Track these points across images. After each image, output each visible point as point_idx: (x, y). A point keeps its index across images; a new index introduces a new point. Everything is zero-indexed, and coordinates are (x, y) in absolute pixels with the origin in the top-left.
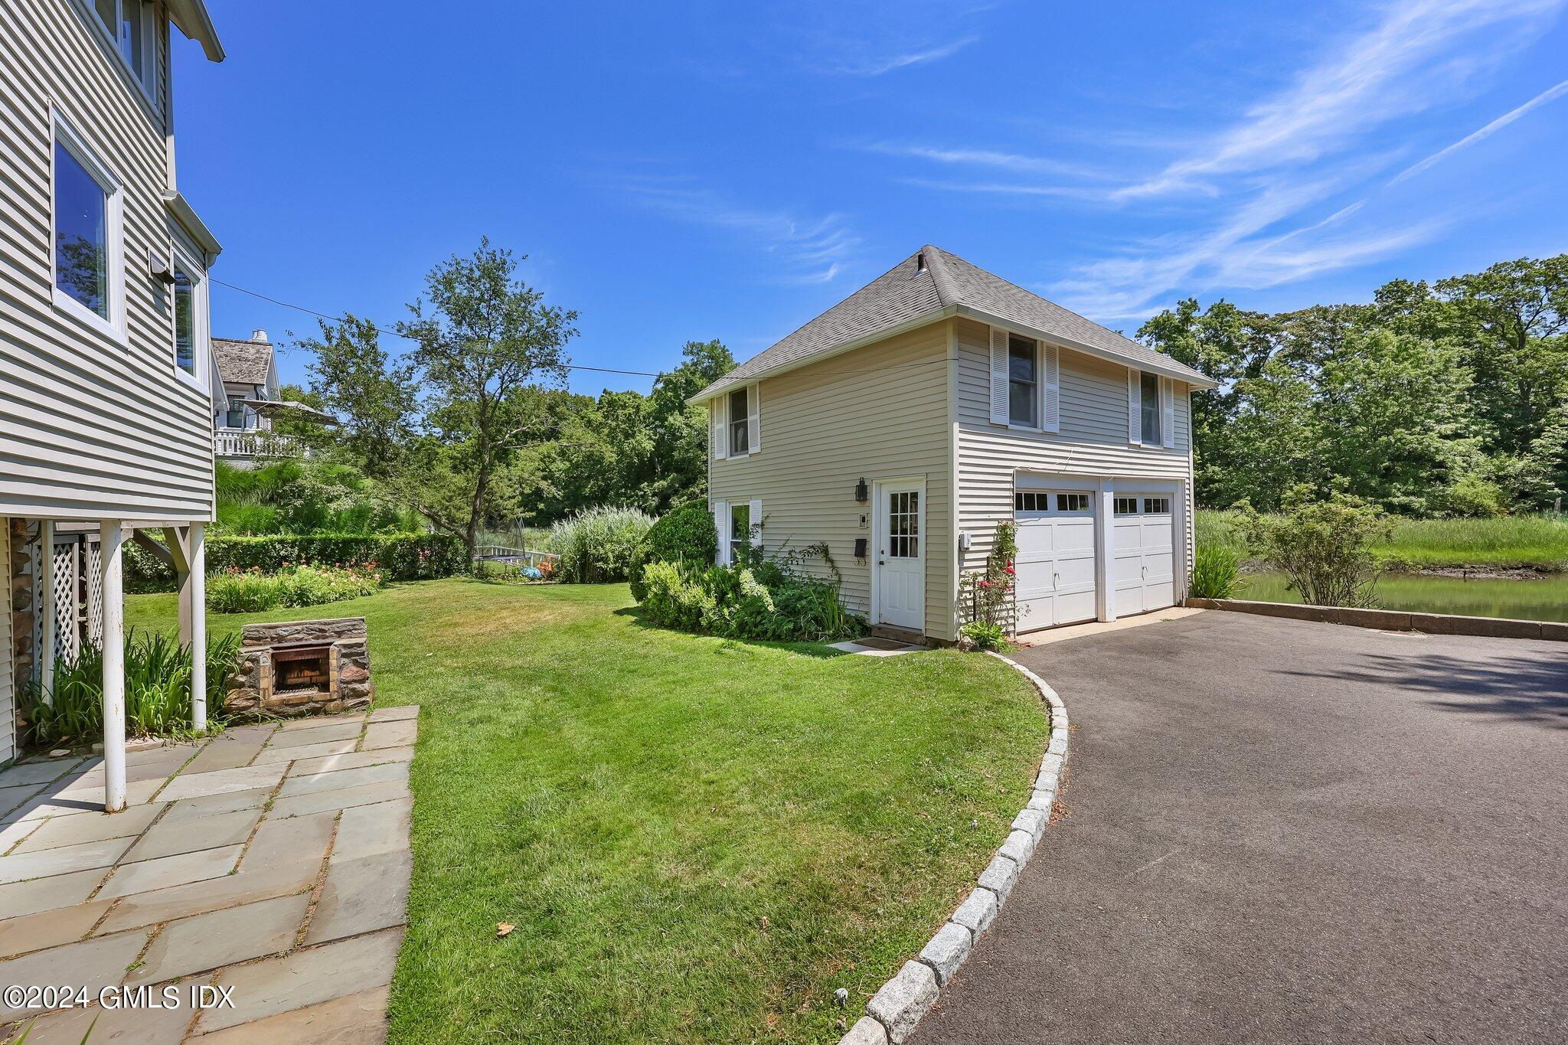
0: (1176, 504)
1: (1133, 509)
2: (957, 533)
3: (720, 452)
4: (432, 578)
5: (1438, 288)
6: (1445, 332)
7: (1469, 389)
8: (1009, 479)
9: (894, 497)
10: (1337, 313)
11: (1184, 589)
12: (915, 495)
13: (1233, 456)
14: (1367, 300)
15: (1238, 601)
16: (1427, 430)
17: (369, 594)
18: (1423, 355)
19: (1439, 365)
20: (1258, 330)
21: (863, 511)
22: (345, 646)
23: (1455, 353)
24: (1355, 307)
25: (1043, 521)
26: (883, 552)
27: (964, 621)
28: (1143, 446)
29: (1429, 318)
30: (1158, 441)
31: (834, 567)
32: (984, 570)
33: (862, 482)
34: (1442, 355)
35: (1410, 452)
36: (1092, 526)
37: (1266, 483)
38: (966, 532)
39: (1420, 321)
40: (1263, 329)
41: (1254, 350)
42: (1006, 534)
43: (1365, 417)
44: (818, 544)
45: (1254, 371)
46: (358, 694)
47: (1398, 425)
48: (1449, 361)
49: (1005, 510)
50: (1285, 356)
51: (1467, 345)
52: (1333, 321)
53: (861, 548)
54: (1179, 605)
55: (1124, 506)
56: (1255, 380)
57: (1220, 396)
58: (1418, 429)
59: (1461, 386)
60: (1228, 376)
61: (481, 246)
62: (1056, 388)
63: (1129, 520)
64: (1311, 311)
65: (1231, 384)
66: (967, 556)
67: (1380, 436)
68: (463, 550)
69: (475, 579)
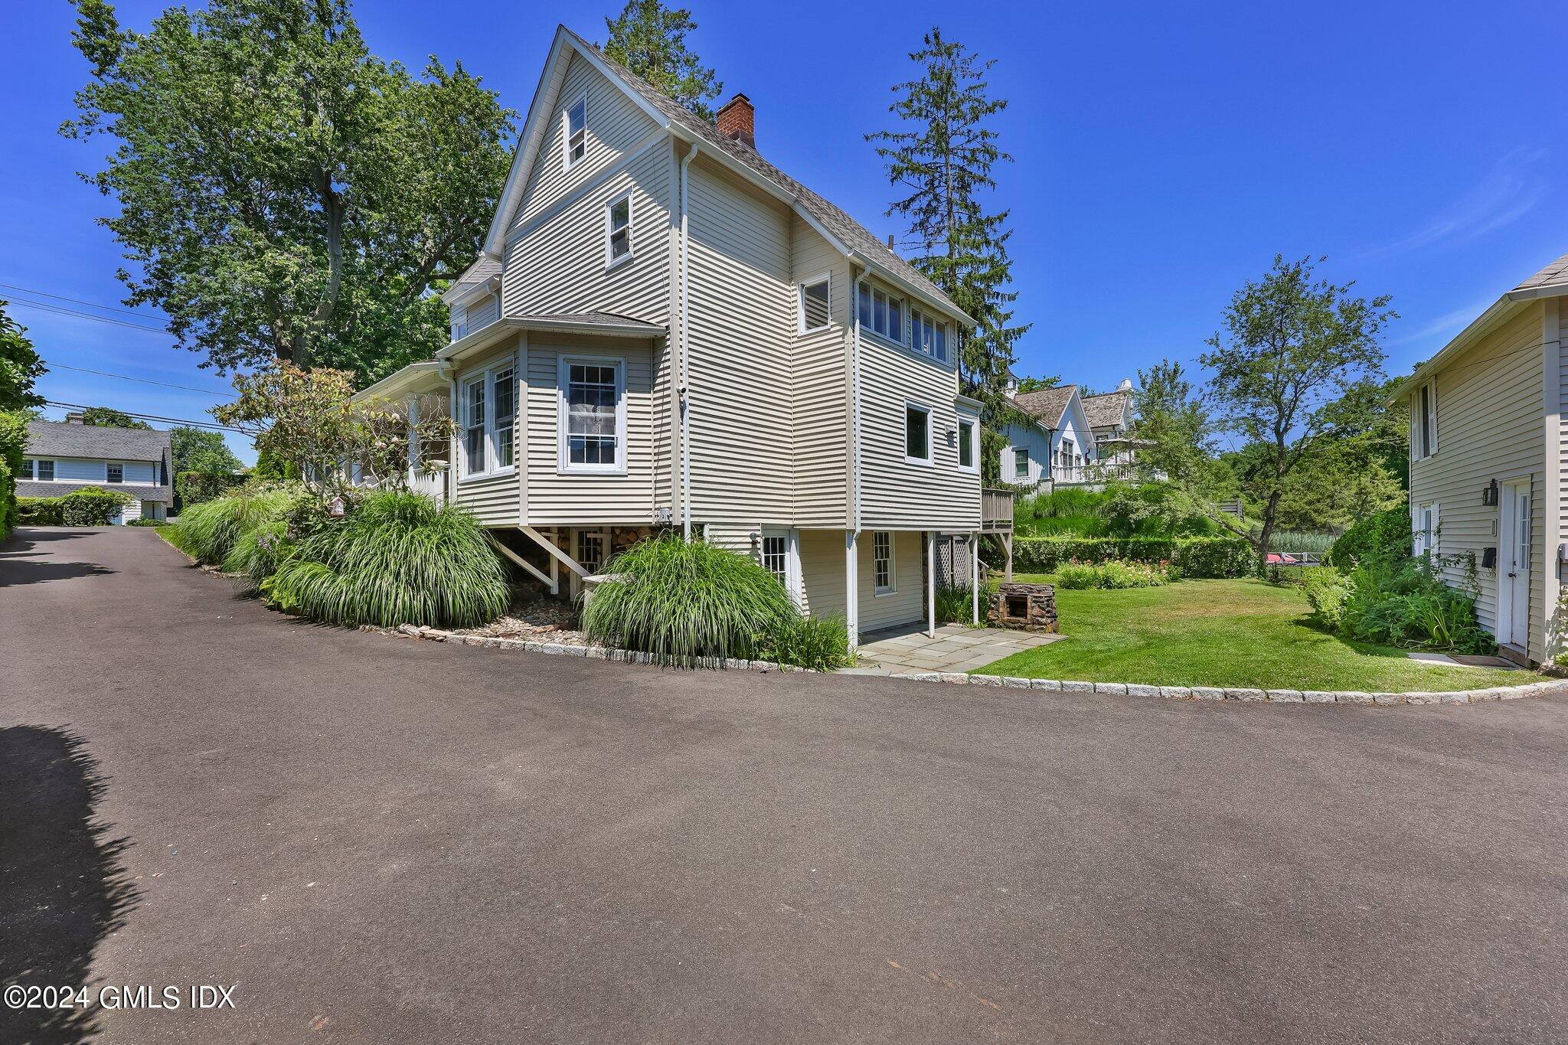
2: (1555, 542)
3: (1416, 453)
4: (1223, 578)
17: (1157, 585)
21: (1494, 517)
22: (1035, 597)
26: (1515, 563)
31: (1472, 578)
33: (1494, 483)
44: (1464, 552)
46: (1040, 623)
53: (1489, 558)
68: (1254, 554)
69: (1265, 582)
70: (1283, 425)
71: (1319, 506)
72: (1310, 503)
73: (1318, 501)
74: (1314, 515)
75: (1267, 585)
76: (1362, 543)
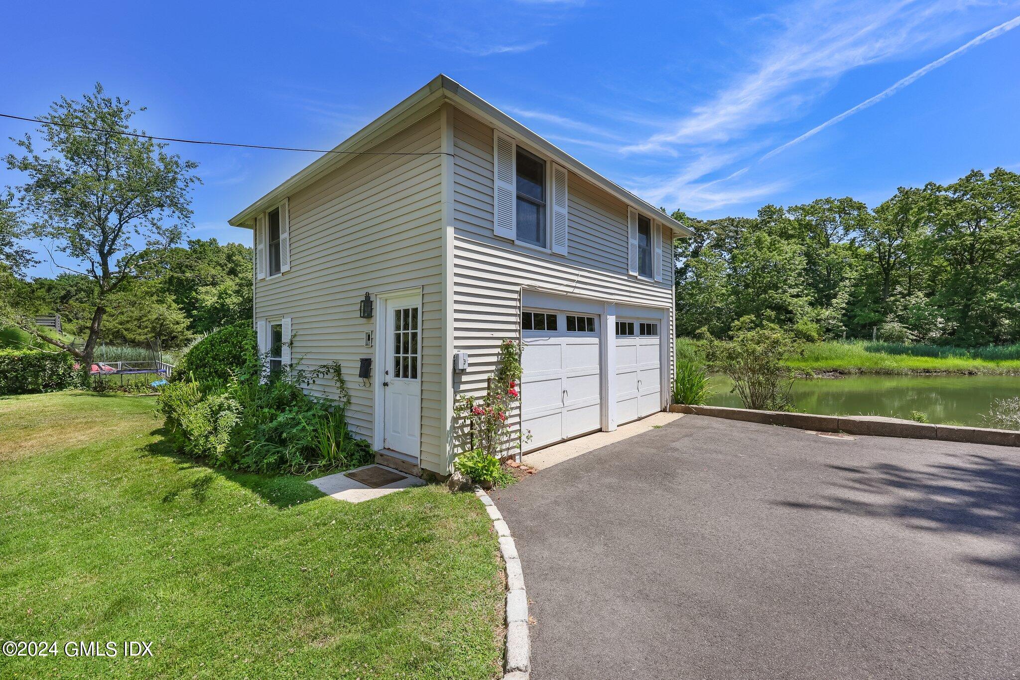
0: (662, 329)
1: (631, 333)
2: (451, 353)
3: (261, 272)
5: (789, 211)
6: (792, 236)
7: (805, 269)
8: (516, 296)
9: (398, 313)
10: (739, 222)
11: (668, 396)
12: (415, 310)
13: (684, 304)
14: (753, 216)
15: (708, 407)
16: (785, 292)
18: (782, 248)
19: (790, 254)
20: (698, 229)
21: (367, 329)
23: (798, 248)
24: (747, 220)
25: (553, 340)
26: (387, 373)
27: (460, 451)
28: (639, 277)
29: (785, 228)
30: (650, 275)
31: (342, 388)
32: (484, 393)
33: (368, 296)
34: (791, 249)
35: (776, 304)
36: (597, 346)
37: (701, 321)
38: (462, 352)
39: (780, 229)
40: (700, 230)
41: (696, 241)
42: (510, 354)
43: (753, 283)
44: (330, 363)
45: (695, 254)
47: (770, 289)
48: (794, 252)
49: (511, 328)
50: (712, 246)
51: (802, 245)
52: (737, 226)
53: (366, 368)
54: (664, 410)
55: (624, 329)
56: (696, 259)
57: (677, 268)
58: (780, 291)
59: (800, 267)
60: (682, 256)
61: (96, 93)
62: (565, 211)
63: (627, 340)
64: (726, 220)
65: (683, 261)
66: (465, 378)
67: (761, 294)
68: (77, 366)
69: (90, 392)
70: (107, 248)
71: (129, 326)
72: (121, 323)
73: (128, 322)
74: (125, 333)
75: (93, 395)
76: (217, 355)
